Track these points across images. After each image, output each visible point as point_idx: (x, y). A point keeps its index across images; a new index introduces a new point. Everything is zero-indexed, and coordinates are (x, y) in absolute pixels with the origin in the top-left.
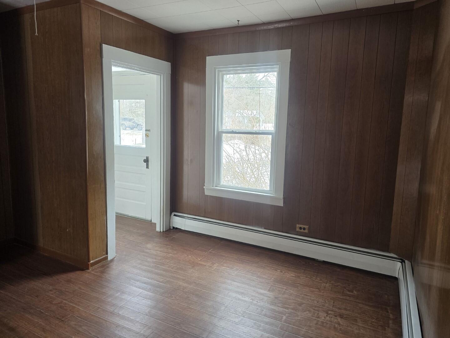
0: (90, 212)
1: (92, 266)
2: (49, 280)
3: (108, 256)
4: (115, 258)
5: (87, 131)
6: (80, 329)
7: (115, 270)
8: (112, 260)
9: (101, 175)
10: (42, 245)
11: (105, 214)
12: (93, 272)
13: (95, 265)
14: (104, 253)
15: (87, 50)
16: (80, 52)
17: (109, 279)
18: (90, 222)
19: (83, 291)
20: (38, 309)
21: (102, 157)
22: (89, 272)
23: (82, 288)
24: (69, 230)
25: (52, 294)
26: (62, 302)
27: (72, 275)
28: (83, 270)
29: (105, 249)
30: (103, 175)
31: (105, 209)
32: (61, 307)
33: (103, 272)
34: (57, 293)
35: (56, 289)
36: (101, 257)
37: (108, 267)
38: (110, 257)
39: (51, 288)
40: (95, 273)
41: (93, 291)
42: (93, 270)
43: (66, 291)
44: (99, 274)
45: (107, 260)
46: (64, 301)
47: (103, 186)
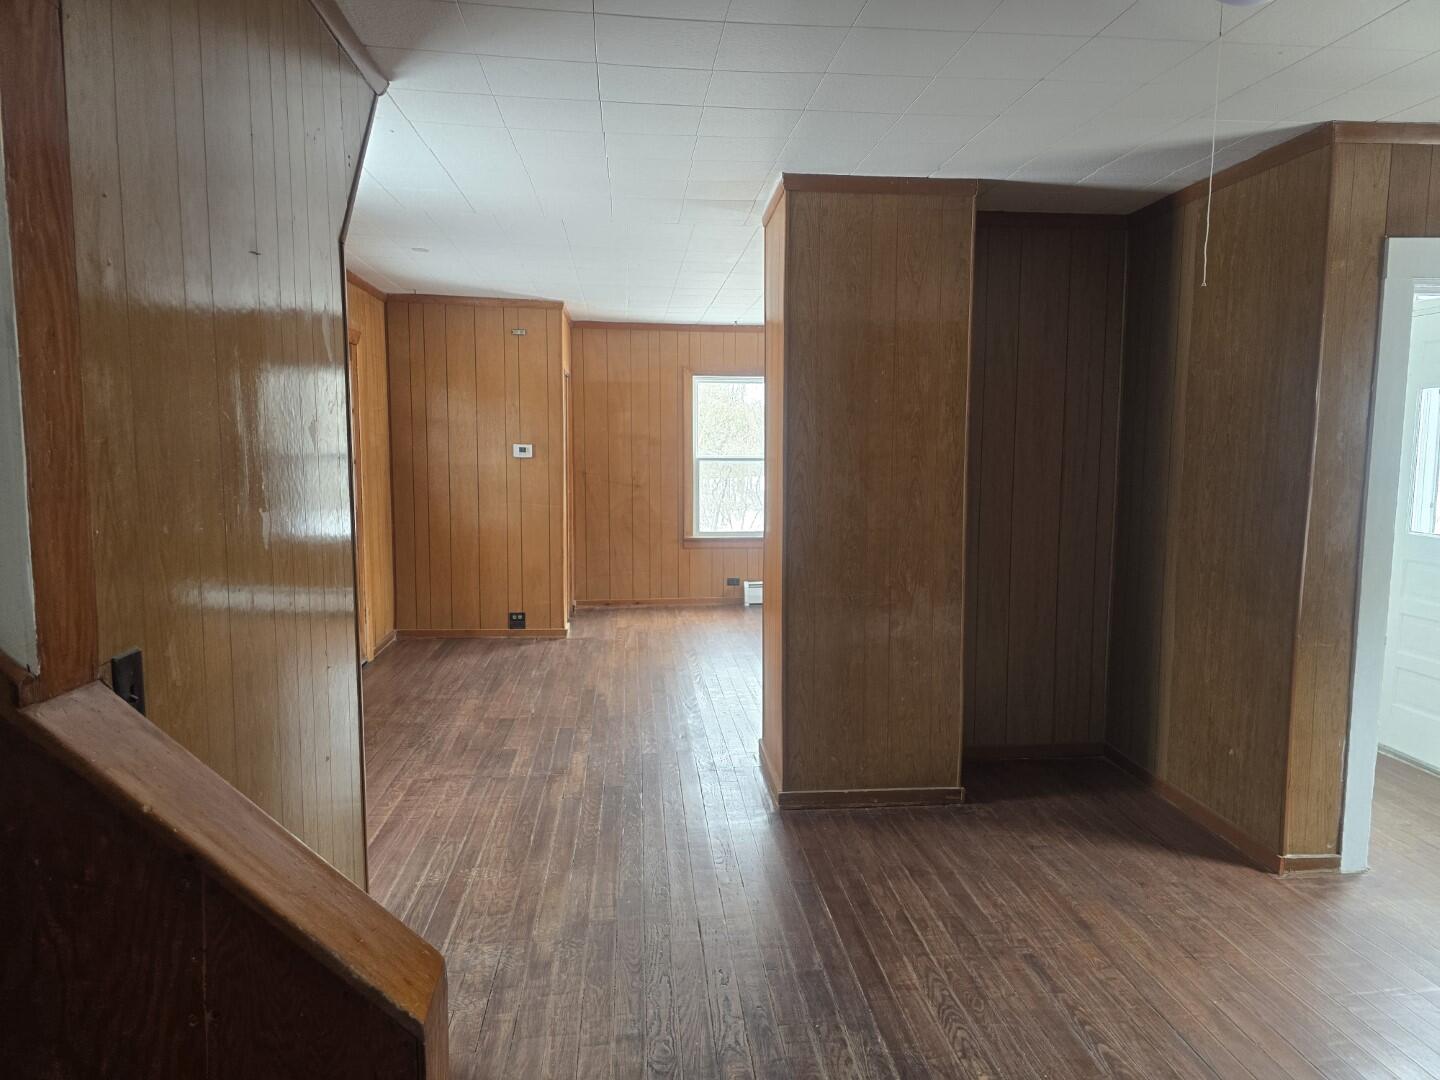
0: (1299, 713)
1: (1288, 870)
2: (1173, 861)
3: (1340, 859)
4: (1363, 872)
5: (1311, 489)
6: (1235, 995)
7: (1355, 903)
8: (1353, 877)
9: (1342, 615)
10: (1165, 778)
11: (1344, 731)
12: (1288, 885)
13: (1298, 870)
14: (1329, 846)
15: (1337, 266)
16: (1316, 276)
17: (1334, 917)
18: (1294, 744)
19: (1254, 917)
20: (1141, 911)
21: (1352, 565)
22: (1277, 882)
23: (1255, 910)
24: (1235, 754)
25: (1177, 894)
26: (1197, 919)
27: (1229, 871)
28: (1261, 869)
29: (1335, 836)
30: (1347, 615)
31: (1345, 718)
32: (1193, 928)
33: (1319, 896)
34: (1190, 895)
35: (1187, 886)
36: (1317, 853)
37: (1336, 889)
38: (1347, 865)
39: (1175, 879)
40: (1297, 891)
41: (1281, 928)
42: (1289, 880)
43: (1210, 900)
44: (1305, 895)
45: (1336, 870)
46: (1204, 920)
47: (1344, 647)
